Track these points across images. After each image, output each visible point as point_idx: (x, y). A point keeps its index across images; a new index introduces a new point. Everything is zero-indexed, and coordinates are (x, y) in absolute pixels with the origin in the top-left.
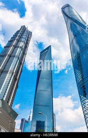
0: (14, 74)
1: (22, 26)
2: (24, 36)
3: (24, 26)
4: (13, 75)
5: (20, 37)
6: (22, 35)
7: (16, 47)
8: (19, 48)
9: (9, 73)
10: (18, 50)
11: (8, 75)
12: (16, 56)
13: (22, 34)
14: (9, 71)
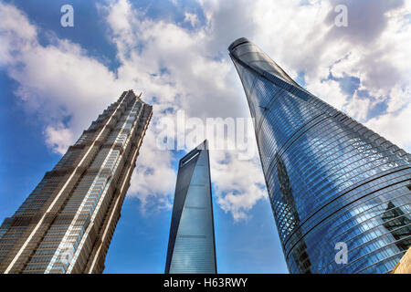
0: (91, 225)
1: (125, 93)
2: (128, 118)
3: (131, 92)
4: (88, 230)
5: (118, 120)
6: (122, 114)
7: (103, 146)
8: (111, 150)
9: (74, 222)
10: (110, 153)
11: (71, 228)
12: (100, 171)
13: (123, 112)
14: (76, 217)
